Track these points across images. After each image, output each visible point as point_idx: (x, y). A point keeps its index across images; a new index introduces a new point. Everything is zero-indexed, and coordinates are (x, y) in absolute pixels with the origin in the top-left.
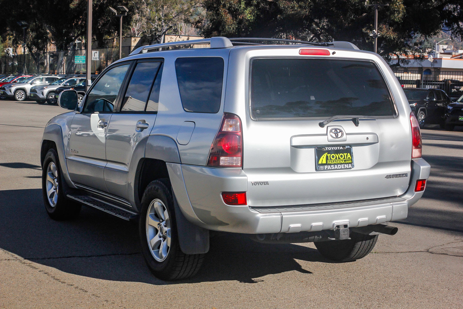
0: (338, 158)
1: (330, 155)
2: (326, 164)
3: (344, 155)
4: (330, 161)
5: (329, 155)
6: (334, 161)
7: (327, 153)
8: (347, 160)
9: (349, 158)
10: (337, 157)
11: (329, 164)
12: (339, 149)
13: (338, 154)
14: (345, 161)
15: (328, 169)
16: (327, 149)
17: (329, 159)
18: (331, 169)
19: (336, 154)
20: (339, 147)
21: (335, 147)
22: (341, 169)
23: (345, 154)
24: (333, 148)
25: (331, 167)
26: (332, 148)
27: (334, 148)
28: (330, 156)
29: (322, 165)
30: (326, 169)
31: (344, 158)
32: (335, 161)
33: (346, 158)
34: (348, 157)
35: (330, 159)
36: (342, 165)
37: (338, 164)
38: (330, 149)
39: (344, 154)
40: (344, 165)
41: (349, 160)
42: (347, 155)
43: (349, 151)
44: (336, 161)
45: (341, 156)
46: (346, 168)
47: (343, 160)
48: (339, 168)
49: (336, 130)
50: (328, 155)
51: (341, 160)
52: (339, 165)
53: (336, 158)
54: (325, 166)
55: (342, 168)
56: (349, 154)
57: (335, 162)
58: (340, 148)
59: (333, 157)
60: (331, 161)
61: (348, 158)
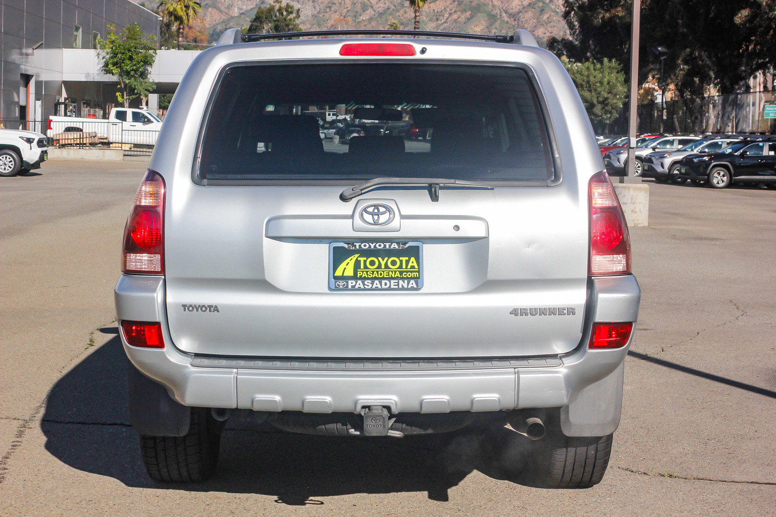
0: (383, 267)
1: (365, 259)
2: (355, 277)
3: (401, 261)
4: (365, 272)
5: (362, 259)
6: (373, 272)
7: (357, 256)
8: (407, 272)
9: (413, 267)
10: (383, 263)
11: (361, 278)
12: (387, 247)
13: (386, 259)
14: (401, 273)
15: (356, 287)
16: (358, 247)
17: (362, 267)
18: (362, 287)
19: (380, 259)
20: (387, 245)
21: (378, 244)
22: (389, 289)
23: (404, 259)
24: (372, 246)
25: (364, 285)
26: (370, 244)
27: (375, 246)
28: (365, 262)
29: (343, 278)
30: (350, 287)
31: (401, 267)
32: (375, 272)
33: (404, 267)
34: (410, 264)
35: (366, 267)
36: (392, 281)
37: (384, 278)
38: (365, 246)
39: (401, 258)
40: (397, 281)
41: (411, 272)
42: (407, 262)
43: (415, 252)
44: (377, 272)
45: (394, 263)
46: (400, 287)
47: (395, 272)
48: (384, 286)
49: (376, 207)
50: (359, 259)
51: (392, 272)
52: (383, 282)
53: (379, 267)
54: (350, 282)
55: (392, 287)
56: (413, 259)
57: (375, 275)
58: (390, 246)
59: (372, 263)
60: (367, 272)
61: (409, 267)
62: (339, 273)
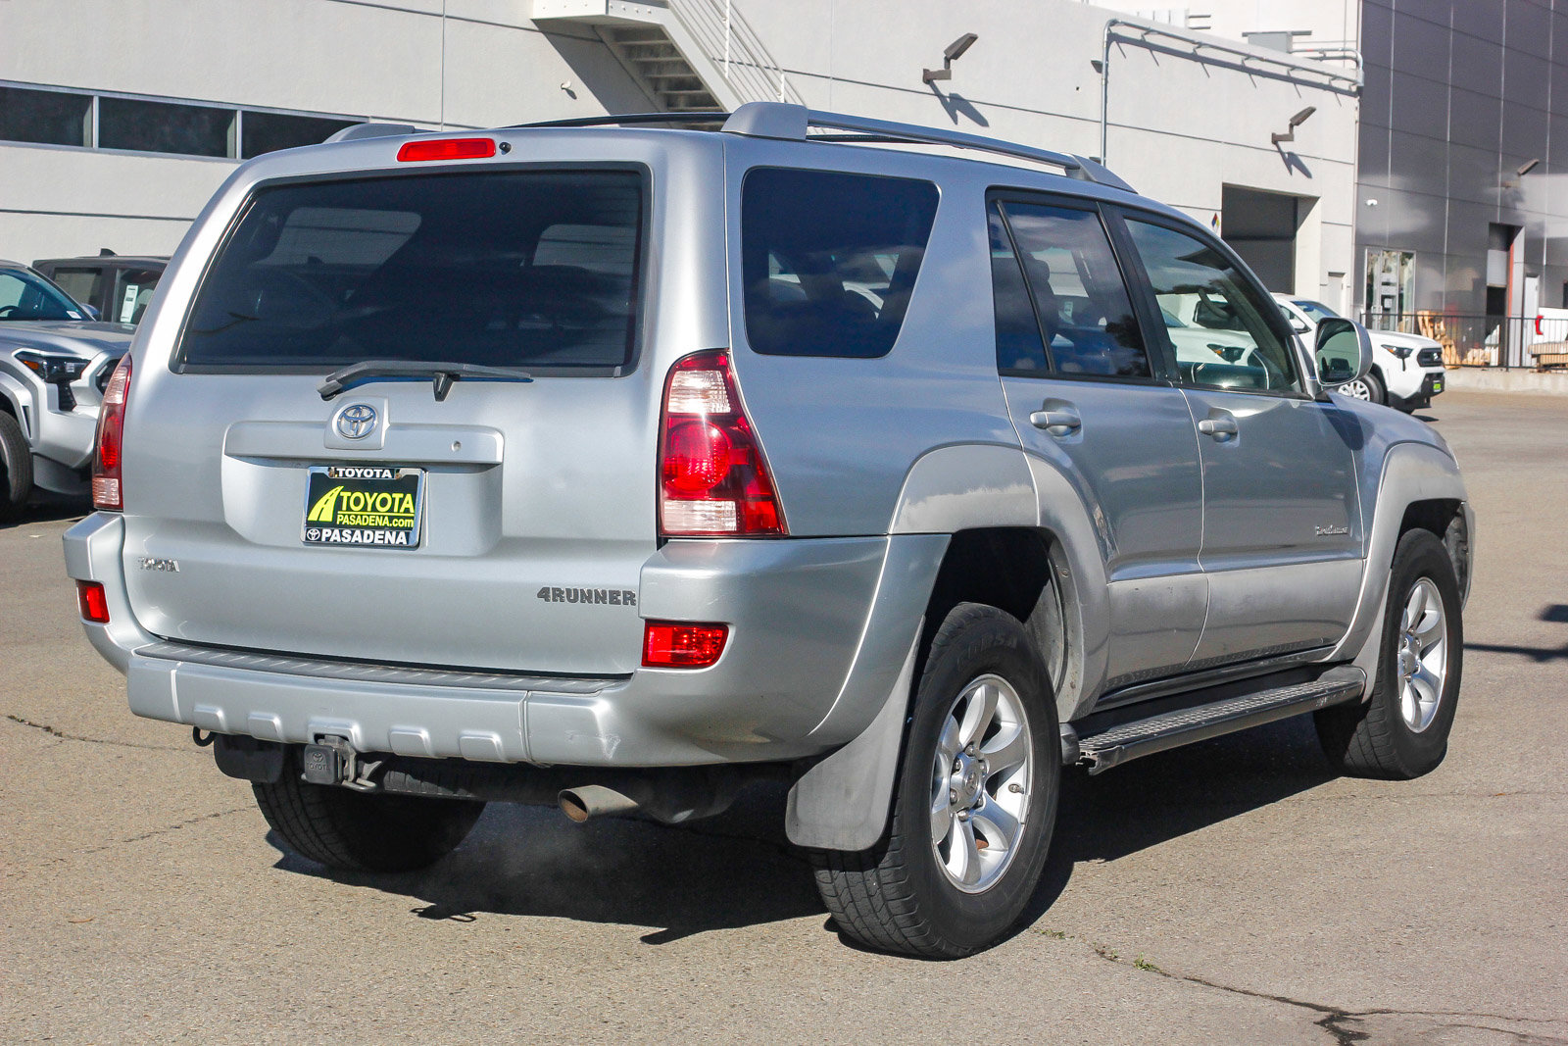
0: (369, 509)
1: (349, 494)
2: (332, 525)
3: (393, 500)
4: (347, 517)
5: (345, 495)
6: (356, 516)
7: (340, 488)
8: (399, 518)
10: (370, 502)
11: (342, 527)
12: (378, 476)
14: (391, 519)
15: (332, 540)
16: (341, 475)
17: (344, 507)
18: (339, 540)
19: (367, 494)
20: (378, 471)
21: (366, 471)
22: (372, 545)
23: (398, 496)
24: (359, 473)
25: (341, 536)
26: (357, 470)
27: (362, 474)
28: (349, 498)
29: (319, 525)
30: (323, 539)
31: (391, 510)
32: (359, 517)
33: (396, 510)
34: (404, 506)
35: (349, 508)
36: (377, 532)
37: (368, 527)
38: (350, 473)
39: (394, 495)
40: (383, 532)
41: (405, 518)
42: (401, 501)
43: (409, 486)
44: (361, 516)
45: (384, 502)
46: (386, 542)
47: (384, 517)
48: (366, 541)
49: (357, 408)
50: (342, 494)
51: (380, 516)
52: (366, 532)
53: (364, 509)
54: (325, 531)
55: (376, 541)
56: (409, 497)
57: (359, 521)
58: (381, 473)
59: (357, 501)
60: (349, 516)
61: (402, 510)
62: (313, 517)
